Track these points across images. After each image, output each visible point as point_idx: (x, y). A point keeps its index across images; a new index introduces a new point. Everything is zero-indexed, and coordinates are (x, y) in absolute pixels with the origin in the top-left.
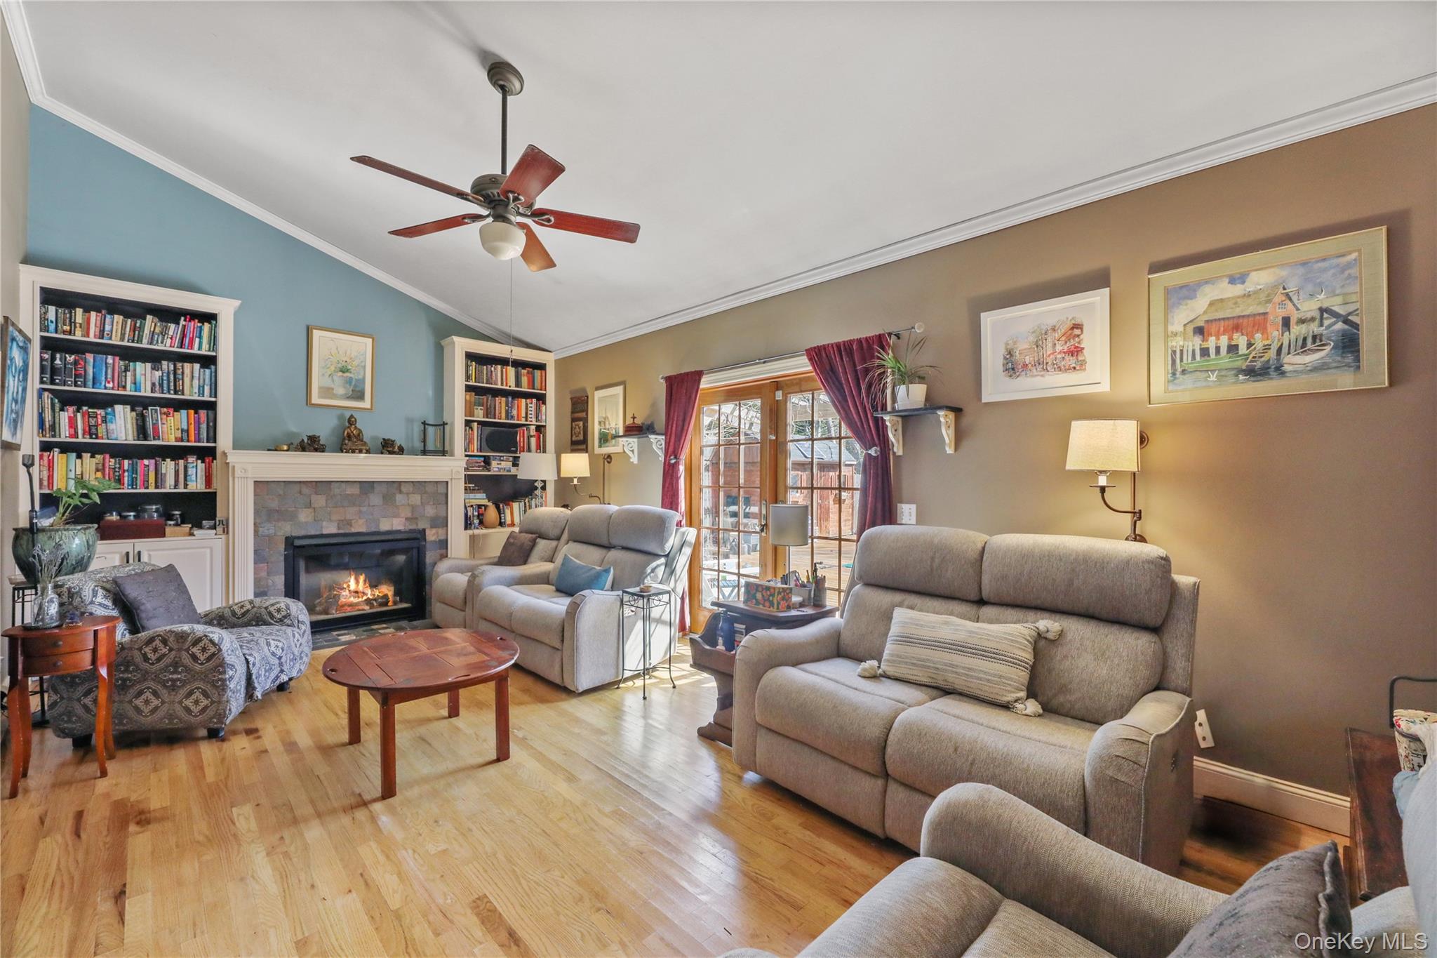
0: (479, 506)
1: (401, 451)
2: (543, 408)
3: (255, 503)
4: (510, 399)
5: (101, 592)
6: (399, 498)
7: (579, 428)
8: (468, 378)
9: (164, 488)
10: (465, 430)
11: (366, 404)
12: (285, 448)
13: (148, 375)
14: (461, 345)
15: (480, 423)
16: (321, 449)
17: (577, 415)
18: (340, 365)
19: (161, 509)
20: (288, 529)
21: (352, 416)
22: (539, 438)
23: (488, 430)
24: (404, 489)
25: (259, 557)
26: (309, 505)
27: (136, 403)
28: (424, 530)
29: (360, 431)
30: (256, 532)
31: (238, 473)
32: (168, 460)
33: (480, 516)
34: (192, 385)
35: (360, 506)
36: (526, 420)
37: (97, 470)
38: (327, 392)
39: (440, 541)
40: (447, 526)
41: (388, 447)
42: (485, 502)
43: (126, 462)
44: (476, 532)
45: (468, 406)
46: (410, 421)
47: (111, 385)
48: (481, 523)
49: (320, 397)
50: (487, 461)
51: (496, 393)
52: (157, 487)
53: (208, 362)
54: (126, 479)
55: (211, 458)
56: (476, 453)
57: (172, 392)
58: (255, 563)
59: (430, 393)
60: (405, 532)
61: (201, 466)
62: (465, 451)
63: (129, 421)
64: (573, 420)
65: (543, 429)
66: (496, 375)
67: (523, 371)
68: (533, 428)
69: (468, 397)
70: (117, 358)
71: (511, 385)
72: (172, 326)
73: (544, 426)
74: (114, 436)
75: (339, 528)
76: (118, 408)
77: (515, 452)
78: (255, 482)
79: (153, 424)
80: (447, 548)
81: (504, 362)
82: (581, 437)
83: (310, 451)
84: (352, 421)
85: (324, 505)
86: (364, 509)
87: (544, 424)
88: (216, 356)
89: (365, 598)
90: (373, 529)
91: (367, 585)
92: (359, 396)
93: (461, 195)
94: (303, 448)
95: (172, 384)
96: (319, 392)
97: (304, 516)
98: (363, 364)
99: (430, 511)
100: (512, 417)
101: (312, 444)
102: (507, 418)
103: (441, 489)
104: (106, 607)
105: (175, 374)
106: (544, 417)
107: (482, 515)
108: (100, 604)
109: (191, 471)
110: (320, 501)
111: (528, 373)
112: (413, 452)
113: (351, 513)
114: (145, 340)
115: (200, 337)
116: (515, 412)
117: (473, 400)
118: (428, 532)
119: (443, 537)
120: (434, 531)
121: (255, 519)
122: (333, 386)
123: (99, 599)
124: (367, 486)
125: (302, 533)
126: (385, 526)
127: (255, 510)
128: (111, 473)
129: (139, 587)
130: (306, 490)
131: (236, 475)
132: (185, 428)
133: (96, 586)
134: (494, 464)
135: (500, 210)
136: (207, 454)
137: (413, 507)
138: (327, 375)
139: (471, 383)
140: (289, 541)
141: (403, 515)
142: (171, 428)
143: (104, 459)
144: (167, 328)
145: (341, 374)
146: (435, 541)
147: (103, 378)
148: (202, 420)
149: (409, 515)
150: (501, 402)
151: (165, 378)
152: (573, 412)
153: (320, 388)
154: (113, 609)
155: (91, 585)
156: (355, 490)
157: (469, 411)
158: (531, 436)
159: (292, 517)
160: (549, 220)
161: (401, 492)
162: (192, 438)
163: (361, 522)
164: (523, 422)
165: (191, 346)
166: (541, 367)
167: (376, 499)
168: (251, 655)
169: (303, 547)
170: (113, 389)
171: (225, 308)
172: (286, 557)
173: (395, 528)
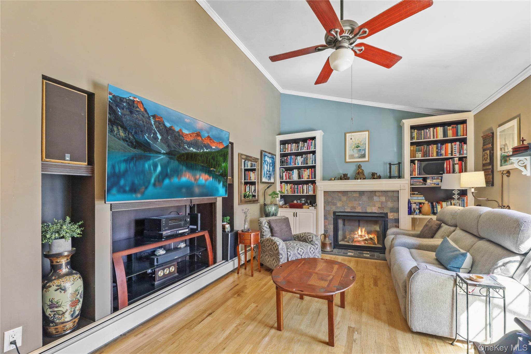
0: (420, 203)
1: (379, 177)
2: (465, 146)
3: (324, 199)
4: (439, 145)
5: (267, 223)
6: (375, 198)
7: (487, 155)
8: (412, 138)
9: (304, 193)
10: (411, 165)
11: (366, 159)
12: (333, 179)
13: (300, 160)
14: (407, 123)
15: (418, 160)
16: (348, 179)
17: (485, 147)
18: (356, 145)
19: (305, 200)
20: (334, 209)
21: (360, 165)
22: (462, 165)
23: (424, 164)
24: (377, 194)
25: (326, 218)
26: (340, 200)
27: (299, 168)
28: (387, 213)
29: (363, 170)
30: (324, 208)
31: (319, 189)
32: (305, 185)
33: (420, 209)
34: (310, 161)
35: (359, 201)
36: (452, 155)
37: (291, 188)
38: (352, 156)
39: (395, 219)
40: (399, 212)
41: (374, 176)
42: (424, 201)
43: (296, 186)
44: (416, 216)
45: (412, 153)
46: (385, 164)
47: (293, 164)
48: (420, 212)
49: (349, 159)
50: (425, 180)
51: (429, 143)
52: (303, 193)
53: (314, 153)
54: (296, 191)
55: (314, 184)
56: (417, 176)
57: (305, 164)
58: (324, 220)
59: (395, 149)
60: (378, 213)
61: (312, 186)
62: (411, 175)
63: (297, 173)
64: (484, 150)
65: (464, 159)
66: (430, 134)
67: (448, 128)
68: (456, 159)
69: (412, 148)
70: (294, 156)
71: (440, 137)
72: (306, 143)
73: (466, 157)
74: (294, 179)
75: (351, 210)
76: (294, 170)
77: (442, 174)
78: (324, 191)
79: (302, 174)
80: (399, 223)
81: (435, 125)
82: (488, 161)
83: (343, 180)
84: (359, 167)
85: (346, 200)
86: (360, 202)
87: (466, 156)
88: (315, 151)
89: (365, 238)
90: (364, 211)
91: (366, 233)
92: (364, 156)
93: (317, 49)
94: (341, 179)
95: (305, 161)
96: (349, 157)
97: (339, 204)
98: (365, 143)
99: (390, 204)
100: (441, 155)
101: (345, 177)
102: (437, 155)
103: (395, 194)
104: (267, 228)
105: (306, 158)
106: (465, 152)
107: (421, 208)
108: (266, 227)
109: (310, 188)
110: (344, 199)
111: (453, 128)
112: (385, 178)
113: (355, 204)
114: (300, 150)
115: (312, 145)
116: (443, 152)
117: (415, 149)
118: (389, 214)
119: (396, 217)
120: (392, 214)
121: (324, 205)
122: (353, 154)
123: (266, 225)
124: (362, 193)
125: (338, 211)
126: (369, 210)
127: (324, 201)
128: (293, 189)
129: (274, 223)
130: (340, 195)
131: (318, 189)
132: (309, 175)
133: (266, 222)
134: (429, 181)
135: (338, 45)
136: (313, 182)
137: (382, 203)
138: (351, 150)
139: (414, 141)
140: (334, 213)
141: (377, 205)
142: (306, 175)
143: (292, 185)
144: (304, 144)
145: (356, 148)
146: (393, 219)
147: (292, 162)
148: (313, 172)
149: (380, 206)
150: (433, 148)
151: (304, 160)
152: (484, 146)
153: (349, 155)
154: (269, 229)
155: (265, 221)
156: (357, 195)
157: (413, 154)
158: (455, 164)
159: (335, 204)
160: (365, 32)
161: (376, 196)
162: (310, 178)
163: (359, 207)
164: (450, 156)
165: (310, 149)
166: (464, 122)
167: (365, 198)
168: (289, 252)
169: (339, 215)
170: (293, 165)
171: (318, 134)
172: (334, 218)
173: (373, 211)
